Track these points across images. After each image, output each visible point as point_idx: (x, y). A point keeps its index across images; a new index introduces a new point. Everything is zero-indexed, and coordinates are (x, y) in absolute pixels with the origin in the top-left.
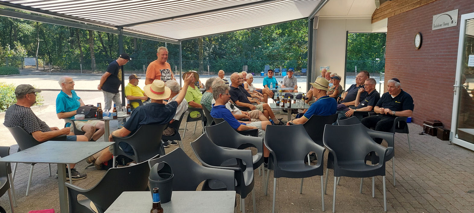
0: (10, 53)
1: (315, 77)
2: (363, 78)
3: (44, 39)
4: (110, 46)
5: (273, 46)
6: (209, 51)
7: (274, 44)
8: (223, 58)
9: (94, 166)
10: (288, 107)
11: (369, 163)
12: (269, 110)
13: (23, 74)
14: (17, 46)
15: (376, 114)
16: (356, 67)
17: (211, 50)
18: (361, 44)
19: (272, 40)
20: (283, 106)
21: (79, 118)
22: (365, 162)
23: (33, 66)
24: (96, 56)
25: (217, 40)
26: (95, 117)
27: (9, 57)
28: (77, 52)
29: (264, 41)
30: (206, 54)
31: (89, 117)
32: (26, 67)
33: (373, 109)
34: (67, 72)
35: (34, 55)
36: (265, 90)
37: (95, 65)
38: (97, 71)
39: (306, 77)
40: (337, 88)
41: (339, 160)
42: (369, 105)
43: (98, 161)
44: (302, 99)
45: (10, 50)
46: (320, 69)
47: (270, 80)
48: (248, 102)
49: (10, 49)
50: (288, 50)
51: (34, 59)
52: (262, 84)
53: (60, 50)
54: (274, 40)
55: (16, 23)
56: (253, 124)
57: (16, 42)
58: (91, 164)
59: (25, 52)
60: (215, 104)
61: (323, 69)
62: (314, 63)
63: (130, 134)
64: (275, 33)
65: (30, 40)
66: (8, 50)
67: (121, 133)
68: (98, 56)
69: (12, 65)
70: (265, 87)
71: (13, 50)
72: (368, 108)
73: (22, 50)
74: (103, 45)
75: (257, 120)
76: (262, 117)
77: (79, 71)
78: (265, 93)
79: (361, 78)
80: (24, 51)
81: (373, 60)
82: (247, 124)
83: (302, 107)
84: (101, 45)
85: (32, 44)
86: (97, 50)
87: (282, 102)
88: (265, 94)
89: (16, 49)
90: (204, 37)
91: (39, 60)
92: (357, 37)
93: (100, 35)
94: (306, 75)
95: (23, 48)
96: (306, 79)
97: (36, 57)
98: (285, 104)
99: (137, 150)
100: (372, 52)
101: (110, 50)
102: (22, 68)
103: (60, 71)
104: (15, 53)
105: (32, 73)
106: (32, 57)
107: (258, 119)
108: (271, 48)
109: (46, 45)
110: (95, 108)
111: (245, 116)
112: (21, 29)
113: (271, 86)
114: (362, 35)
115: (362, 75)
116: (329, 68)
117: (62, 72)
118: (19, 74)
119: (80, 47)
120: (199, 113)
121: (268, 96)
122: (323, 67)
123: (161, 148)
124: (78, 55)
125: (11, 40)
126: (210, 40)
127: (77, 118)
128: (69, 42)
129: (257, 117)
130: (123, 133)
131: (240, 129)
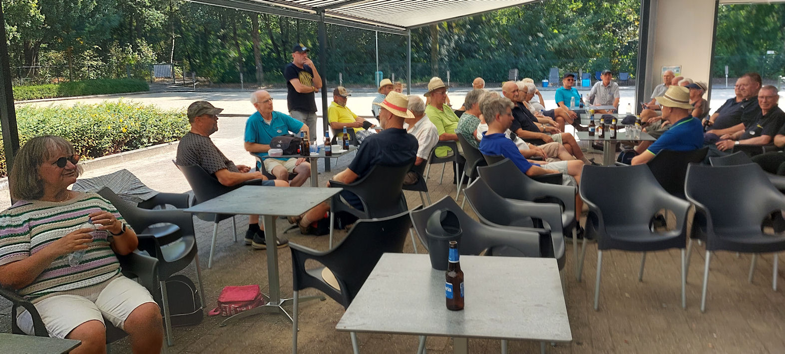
0: (132, 57)
1: (652, 87)
2: (748, 86)
3: (181, 34)
4: (284, 43)
5: (567, 33)
6: (449, 45)
7: (568, 30)
8: (473, 57)
9: (298, 229)
10: (611, 138)
11: (769, 231)
12: (573, 144)
13: (155, 91)
14: (141, 47)
15: (778, 149)
16: (727, 68)
17: (453, 45)
18: (738, 25)
19: (563, 23)
20: (603, 136)
21: (275, 154)
22: (762, 229)
23: (166, 78)
24: (262, 59)
25: (464, 26)
26: (298, 153)
27: (131, 64)
28: (233, 54)
29: (548, 24)
30: (444, 51)
31: (289, 153)
32: (156, 80)
33: (772, 141)
34: (220, 87)
35: (167, 60)
36: (559, 111)
37: (262, 75)
38: (266, 85)
39: (634, 88)
40: (698, 104)
41: (716, 223)
42: (765, 134)
43: (305, 220)
44: (636, 124)
45: (132, 53)
46: (662, 72)
47: (567, 94)
48: (536, 129)
49: (132, 51)
50: (595, 40)
51: (169, 66)
52: (554, 101)
53: (206, 52)
54: (568, 21)
55: (140, 9)
56: (552, 166)
57: (139, 41)
58: (295, 224)
59: (154, 56)
60: (486, 132)
61: (666, 72)
62: (651, 62)
63: (357, 179)
64: (569, 9)
65: (159, 35)
66: (130, 53)
67: (344, 177)
68: (266, 60)
69: (135, 76)
70: (559, 106)
71: (136, 53)
72: (762, 139)
73: (148, 52)
74: (273, 42)
75: (555, 160)
76: (565, 154)
77: (238, 84)
78: (559, 116)
79: (745, 88)
80: (152, 53)
81: (762, 54)
82: (541, 165)
83: (637, 137)
84: (270, 42)
85: (162, 43)
86: (262, 51)
87: (600, 130)
88: (559, 118)
89: (140, 51)
90: (440, 23)
91: (175, 68)
92: (728, 10)
93: (268, 25)
94: (635, 85)
95: (150, 50)
96: (634, 92)
97: (169, 63)
98: (606, 133)
99: (367, 204)
100: (759, 39)
101: (285, 50)
102: (151, 81)
103: (208, 86)
104: (139, 57)
105: (168, 89)
106: (165, 64)
107: (558, 158)
108: (562, 37)
109: (185, 44)
110: (296, 139)
111: (536, 153)
112: (147, 18)
113: (572, 103)
114: (742, 7)
115: (745, 82)
116: (679, 69)
117: (212, 87)
118: (148, 91)
119: (237, 45)
120: (450, 149)
121: (565, 122)
122: (667, 67)
123: (401, 201)
124: (235, 59)
125: (131, 36)
126: (450, 26)
127: (272, 154)
128: (219, 37)
129: (555, 155)
130: (346, 177)
131: (531, 172)
